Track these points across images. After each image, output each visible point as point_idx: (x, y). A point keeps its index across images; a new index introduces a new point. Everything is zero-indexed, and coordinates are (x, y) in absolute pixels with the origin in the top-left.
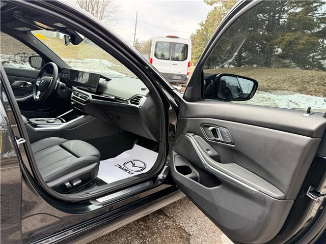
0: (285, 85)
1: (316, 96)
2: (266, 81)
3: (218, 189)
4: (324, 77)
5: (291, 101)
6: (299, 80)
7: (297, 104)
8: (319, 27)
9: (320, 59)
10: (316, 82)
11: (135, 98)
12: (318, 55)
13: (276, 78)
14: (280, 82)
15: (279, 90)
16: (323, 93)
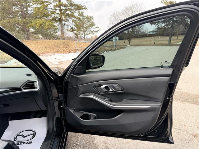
0: (48, 50)
1: (65, 53)
2: (35, 49)
3: (121, 116)
4: (64, 43)
5: (56, 58)
6: (53, 46)
7: (59, 60)
8: (51, 16)
9: (53, 33)
10: (62, 46)
11: (26, 84)
12: (52, 31)
13: (40, 46)
14: (44, 49)
15: (46, 53)
16: (68, 51)
